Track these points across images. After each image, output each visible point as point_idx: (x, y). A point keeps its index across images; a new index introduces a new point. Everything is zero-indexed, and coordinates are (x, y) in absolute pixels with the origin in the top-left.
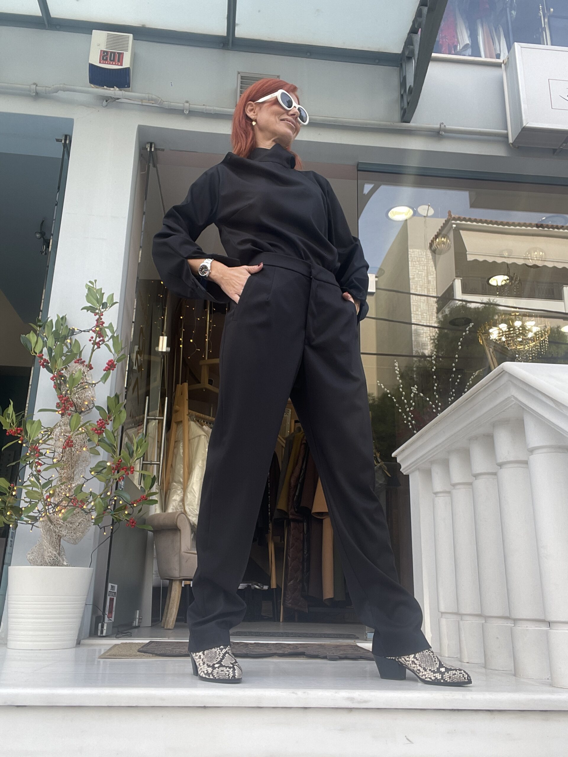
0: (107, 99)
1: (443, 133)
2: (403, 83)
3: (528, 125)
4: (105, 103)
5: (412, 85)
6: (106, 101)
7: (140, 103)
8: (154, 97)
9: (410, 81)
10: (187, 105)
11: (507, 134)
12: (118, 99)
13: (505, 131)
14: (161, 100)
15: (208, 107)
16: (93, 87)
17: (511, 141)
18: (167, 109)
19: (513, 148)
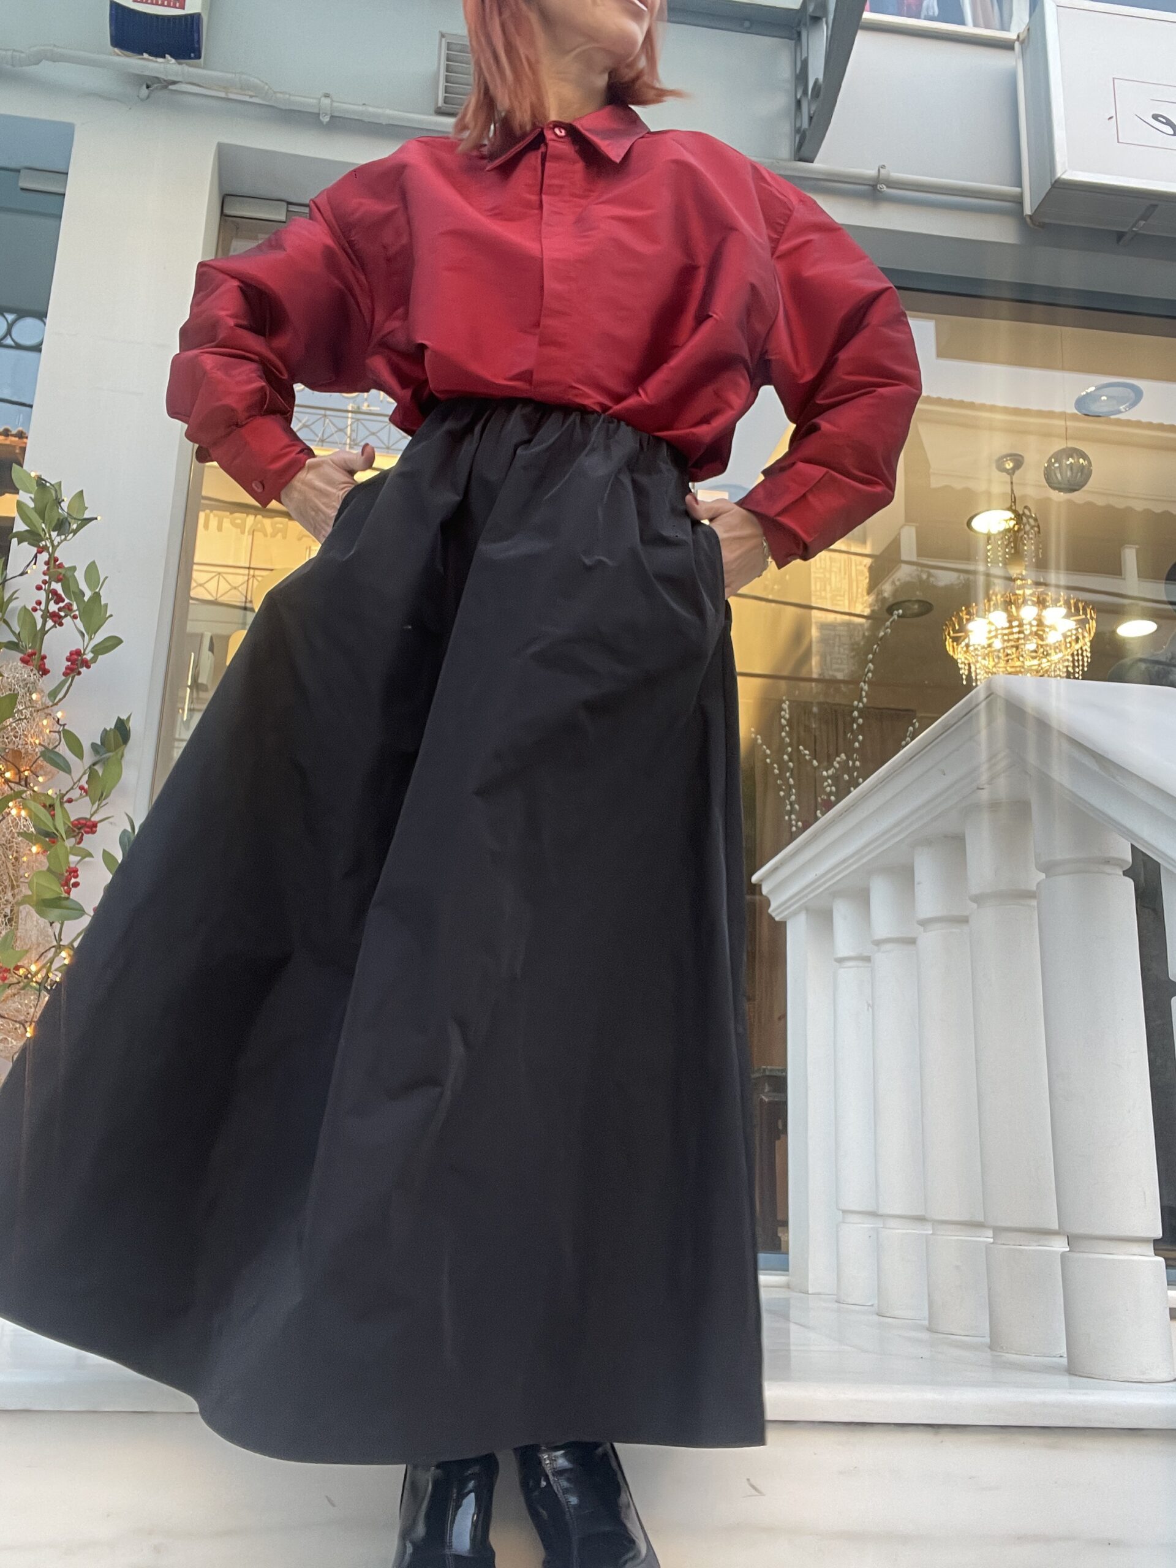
0: (149, 83)
1: (885, 188)
2: (801, 76)
3: (1066, 176)
4: (144, 92)
5: (821, 77)
6: (148, 87)
7: (223, 95)
8: (254, 80)
9: (817, 71)
10: (326, 102)
11: (1021, 195)
12: (174, 83)
13: (1018, 190)
14: (269, 88)
15: (371, 109)
16: (118, 55)
17: (1028, 210)
18: (281, 110)
19: (1032, 226)
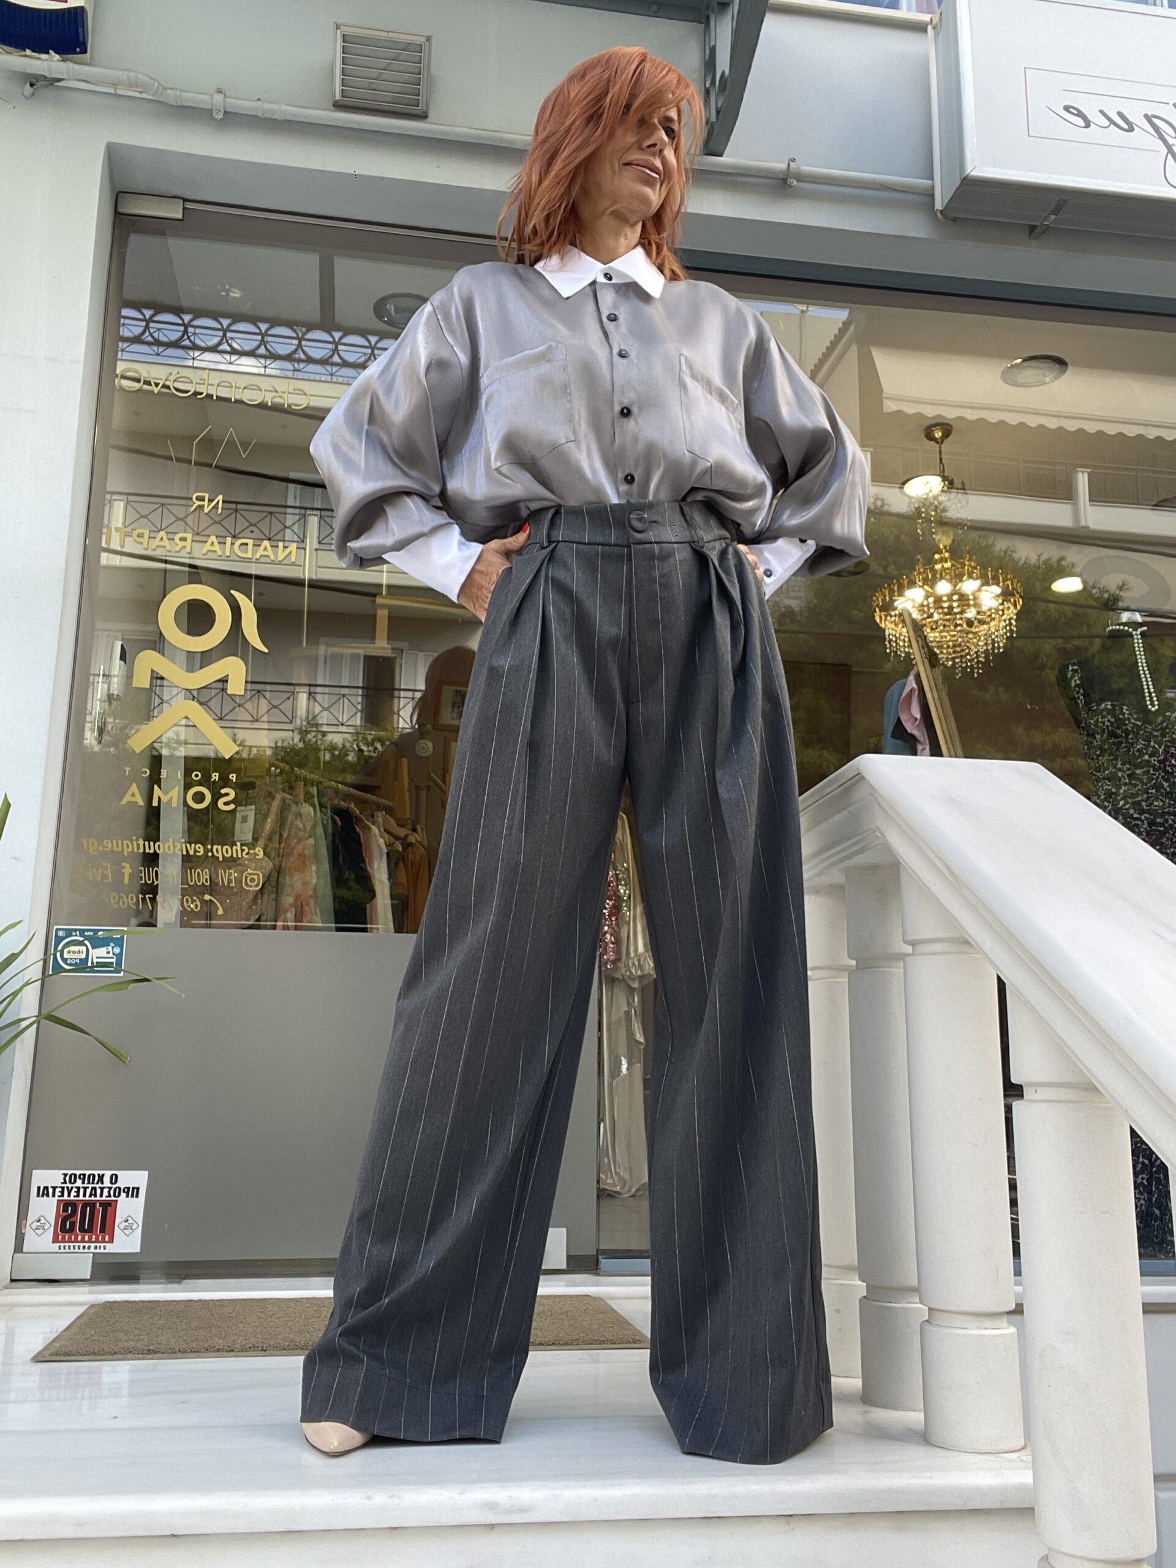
0: (34, 81)
1: (795, 182)
2: (710, 64)
3: (974, 173)
4: (28, 90)
5: (727, 72)
6: (32, 85)
7: (112, 91)
8: (142, 77)
9: (723, 64)
10: (219, 98)
11: (933, 187)
12: (59, 80)
13: (929, 182)
14: (159, 84)
15: (266, 106)
17: (939, 205)
18: (172, 106)
19: (943, 220)
